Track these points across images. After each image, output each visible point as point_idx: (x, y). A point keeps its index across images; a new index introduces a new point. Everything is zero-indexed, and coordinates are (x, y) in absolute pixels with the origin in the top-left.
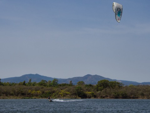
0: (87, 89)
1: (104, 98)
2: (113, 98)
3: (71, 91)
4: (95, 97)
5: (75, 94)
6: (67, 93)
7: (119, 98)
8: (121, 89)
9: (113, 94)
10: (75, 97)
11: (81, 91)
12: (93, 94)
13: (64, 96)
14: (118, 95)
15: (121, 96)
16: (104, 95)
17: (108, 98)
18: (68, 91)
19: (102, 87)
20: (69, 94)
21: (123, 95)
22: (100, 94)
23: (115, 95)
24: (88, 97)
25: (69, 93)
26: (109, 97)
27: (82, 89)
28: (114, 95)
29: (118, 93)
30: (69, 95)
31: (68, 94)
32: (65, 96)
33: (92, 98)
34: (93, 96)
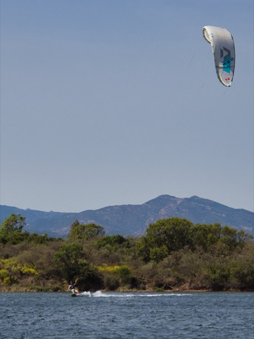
0: (106, 256)
1: (168, 287)
2: (203, 288)
3: (41, 264)
4: (134, 284)
5: (57, 274)
6: (25, 270)
7: (228, 289)
8: (239, 253)
9: (205, 272)
10: (56, 286)
11: (81, 261)
12: (125, 272)
13: (12, 282)
14: (224, 276)
15: (234, 281)
16: (169, 276)
17: (184, 289)
18: (30, 262)
19: (164, 247)
20: (33, 275)
21: (242, 277)
22: (153, 274)
23: (213, 277)
24: (108, 284)
25: (32, 270)
26: (187, 286)
27: (83, 255)
28: (207, 278)
29: (223, 270)
30: (30, 279)
31: (29, 274)
32: (16, 282)
33: (121, 289)
34: (125, 282)
